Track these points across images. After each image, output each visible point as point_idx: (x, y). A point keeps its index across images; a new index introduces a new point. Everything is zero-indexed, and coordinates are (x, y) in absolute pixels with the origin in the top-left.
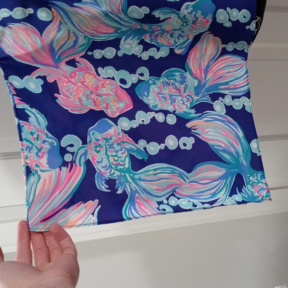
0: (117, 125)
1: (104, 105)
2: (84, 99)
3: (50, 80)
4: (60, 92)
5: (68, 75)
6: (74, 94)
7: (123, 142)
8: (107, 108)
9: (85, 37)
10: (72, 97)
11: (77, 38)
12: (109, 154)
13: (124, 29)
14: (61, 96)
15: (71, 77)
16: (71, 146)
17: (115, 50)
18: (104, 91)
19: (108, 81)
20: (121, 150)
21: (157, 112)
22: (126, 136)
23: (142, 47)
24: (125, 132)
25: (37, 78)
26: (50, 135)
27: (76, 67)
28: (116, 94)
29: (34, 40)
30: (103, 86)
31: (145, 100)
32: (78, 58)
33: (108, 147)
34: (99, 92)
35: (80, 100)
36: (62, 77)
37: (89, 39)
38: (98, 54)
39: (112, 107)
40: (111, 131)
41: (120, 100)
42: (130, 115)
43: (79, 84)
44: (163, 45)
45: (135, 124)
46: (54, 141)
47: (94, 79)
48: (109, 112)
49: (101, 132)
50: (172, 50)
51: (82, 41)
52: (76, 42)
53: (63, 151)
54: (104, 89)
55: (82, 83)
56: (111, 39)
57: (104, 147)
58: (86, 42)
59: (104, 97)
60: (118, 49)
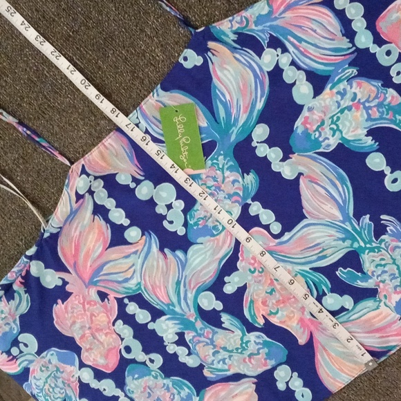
0: (79, 370)
1: (88, 347)
2: (77, 326)
3: (68, 288)
4: (65, 303)
5: (88, 299)
6: (75, 315)
7: (69, 385)
8: (87, 350)
9: (139, 284)
10: (70, 315)
11: (132, 277)
12: (49, 380)
13: (177, 309)
14: (63, 306)
15: (89, 303)
16: (26, 345)
17: (150, 319)
18: (102, 338)
19: (115, 336)
20: (61, 389)
21: (126, 396)
22: (76, 384)
23: (177, 338)
24: (80, 381)
25: (59, 278)
26: (18, 322)
27: (103, 300)
28: (109, 350)
29: (96, 248)
30: (106, 334)
31: (128, 380)
32: (112, 296)
33: (53, 375)
34: (97, 334)
35: (74, 323)
36: (81, 296)
37: (140, 288)
38: (132, 308)
39: (92, 354)
40: (69, 368)
41: (106, 357)
42: (99, 375)
43: (88, 314)
44: (197, 355)
45: (95, 384)
46: (16, 329)
47: (106, 323)
48: (84, 355)
49: (59, 360)
50: (201, 367)
51: (132, 284)
52: (126, 280)
53: (16, 343)
54: (104, 337)
55: (92, 315)
56: (157, 307)
57: (50, 373)
58: (134, 288)
59: (95, 341)
60: (153, 320)
